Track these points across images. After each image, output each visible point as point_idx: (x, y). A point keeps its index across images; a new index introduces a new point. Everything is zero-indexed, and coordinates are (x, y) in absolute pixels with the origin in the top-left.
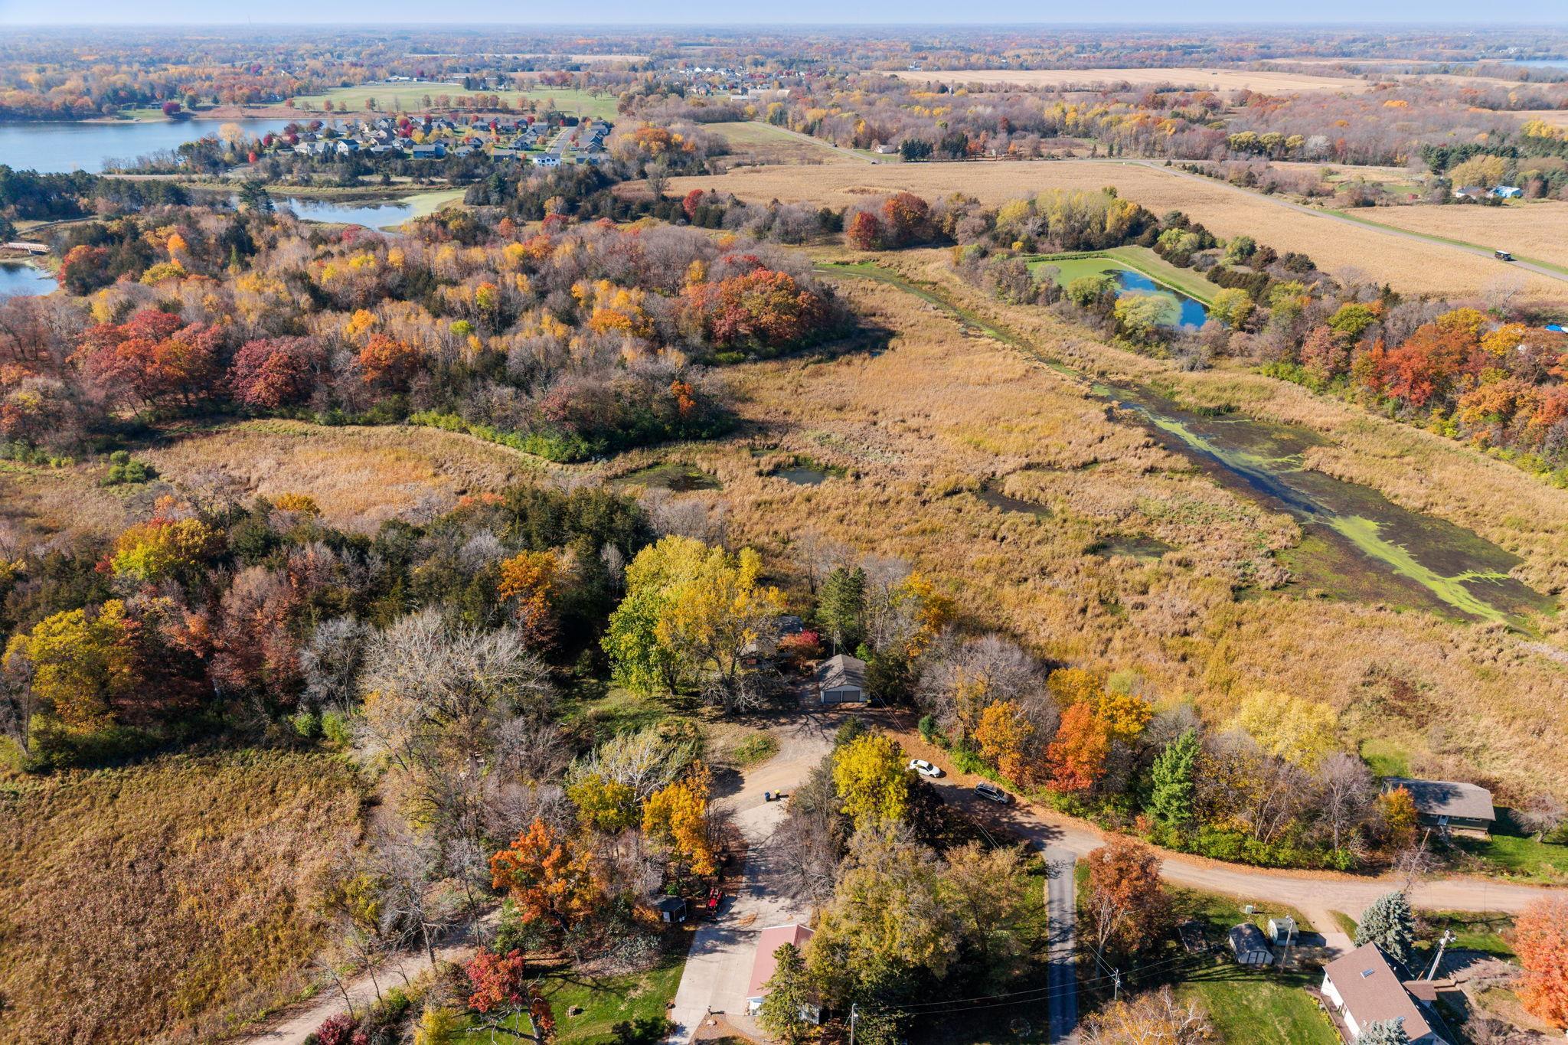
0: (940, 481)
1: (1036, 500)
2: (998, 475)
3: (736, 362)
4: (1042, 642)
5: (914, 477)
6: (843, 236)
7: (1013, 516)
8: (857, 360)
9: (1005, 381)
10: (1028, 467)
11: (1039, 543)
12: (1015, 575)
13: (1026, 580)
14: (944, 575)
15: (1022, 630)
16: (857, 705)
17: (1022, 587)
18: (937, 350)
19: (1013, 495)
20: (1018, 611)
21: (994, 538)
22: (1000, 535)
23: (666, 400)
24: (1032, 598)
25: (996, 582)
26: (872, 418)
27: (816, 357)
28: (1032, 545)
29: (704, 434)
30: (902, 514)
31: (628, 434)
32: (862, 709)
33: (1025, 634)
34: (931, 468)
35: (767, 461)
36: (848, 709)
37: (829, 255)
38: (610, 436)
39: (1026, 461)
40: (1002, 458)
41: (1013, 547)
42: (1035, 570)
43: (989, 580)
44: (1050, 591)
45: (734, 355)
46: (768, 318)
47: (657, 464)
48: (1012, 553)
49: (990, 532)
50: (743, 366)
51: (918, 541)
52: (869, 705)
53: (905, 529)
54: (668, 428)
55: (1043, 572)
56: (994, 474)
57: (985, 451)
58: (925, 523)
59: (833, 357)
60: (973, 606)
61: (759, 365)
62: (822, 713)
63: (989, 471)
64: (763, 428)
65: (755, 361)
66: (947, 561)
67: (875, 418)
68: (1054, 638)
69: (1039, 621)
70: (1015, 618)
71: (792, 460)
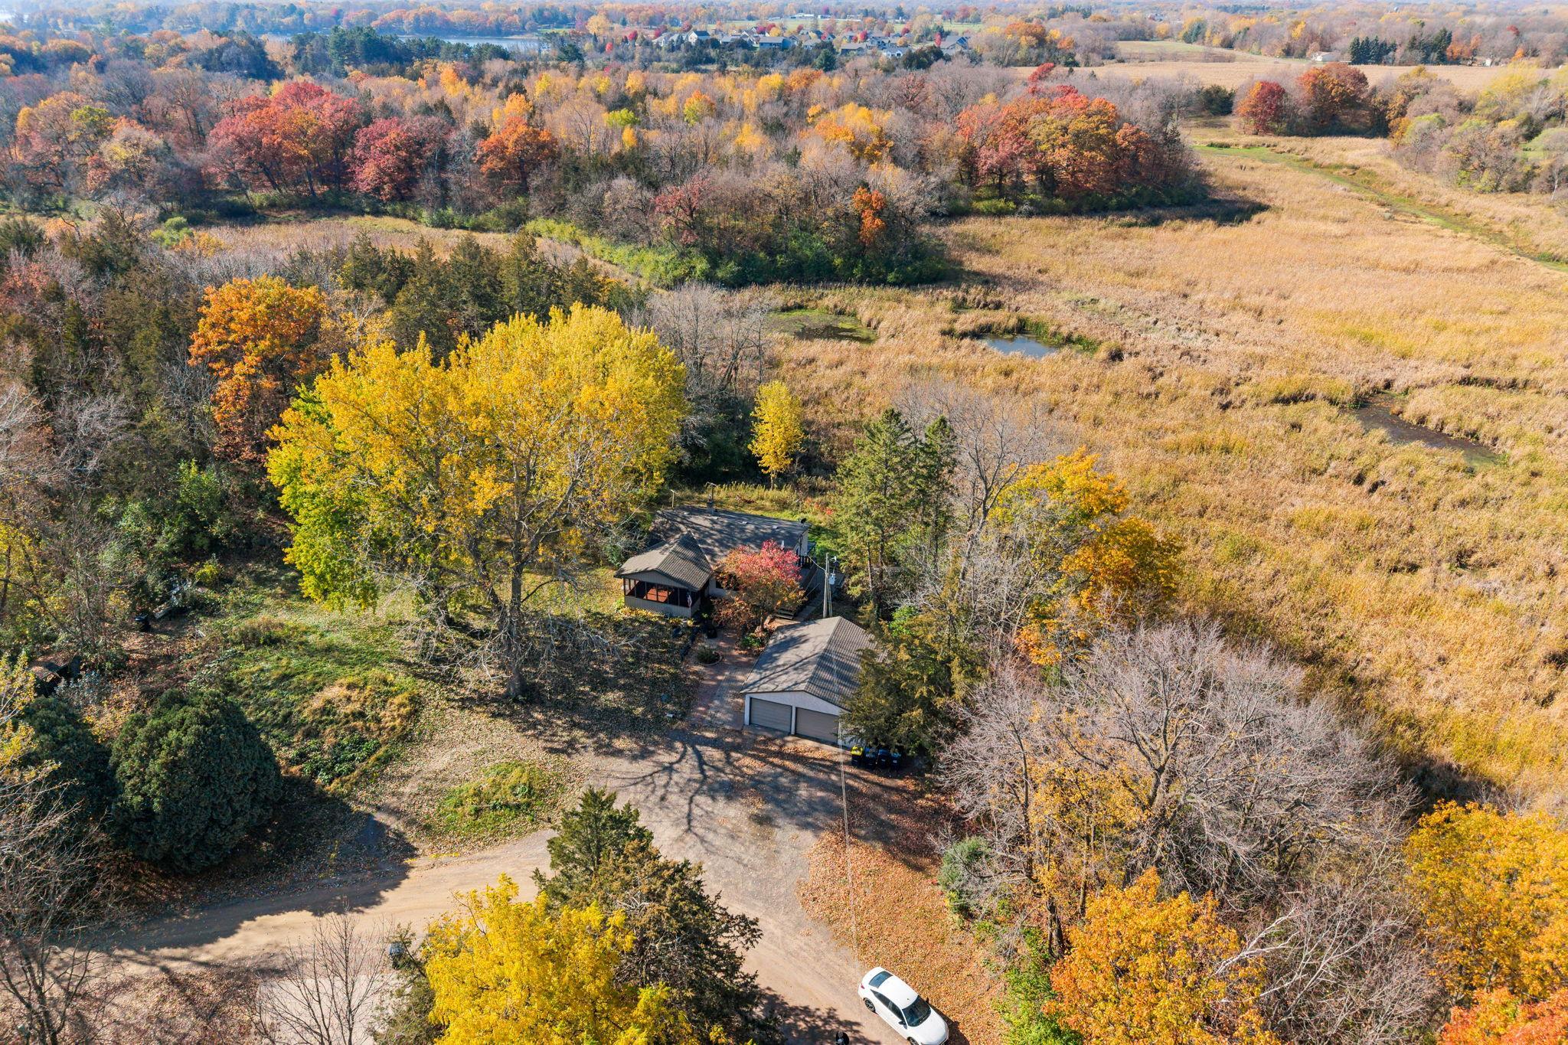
0: (1273, 378)
1: (1473, 434)
2: (1399, 385)
3: (1000, 213)
4: (1424, 712)
5: (1221, 368)
6: (1229, 119)
7: (1415, 449)
8: (1192, 227)
9: (1445, 270)
10: (1466, 381)
11: (1463, 503)
12: (1389, 554)
13: (1413, 568)
14: (1216, 527)
15: (1376, 670)
16: (827, 751)
17: (1401, 579)
18: (1336, 229)
19: (1422, 420)
20: (1375, 626)
21: (1359, 480)
22: (1371, 478)
23: (842, 217)
24: (1420, 606)
25: (1334, 560)
26: (1183, 288)
27: (1127, 219)
28: (1446, 503)
29: (891, 277)
30: (1172, 415)
31: (774, 261)
32: (834, 767)
33: (1382, 682)
34: (1263, 360)
35: (968, 320)
36: (797, 758)
37: (1204, 136)
38: (746, 261)
39: (1464, 372)
40: (1413, 363)
41: (1401, 504)
42: (1442, 552)
43: (1319, 553)
44: (1473, 598)
45: (1001, 204)
46: (1061, 156)
47: (800, 307)
48: (1396, 512)
49: (1353, 470)
50: (1009, 219)
51: (1187, 461)
52: (858, 762)
53: (1169, 438)
54: (838, 261)
55: (1461, 559)
56: (1388, 385)
57: (1380, 348)
58: (1216, 436)
59: (1155, 222)
60: (1259, 596)
61: (1034, 220)
62: (727, 749)
63: (1379, 378)
64: (989, 281)
65: (1030, 215)
66: (1236, 502)
67: (1188, 290)
68: (1460, 707)
69: (1428, 658)
70: (1365, 640)
71: (1013, 322)
